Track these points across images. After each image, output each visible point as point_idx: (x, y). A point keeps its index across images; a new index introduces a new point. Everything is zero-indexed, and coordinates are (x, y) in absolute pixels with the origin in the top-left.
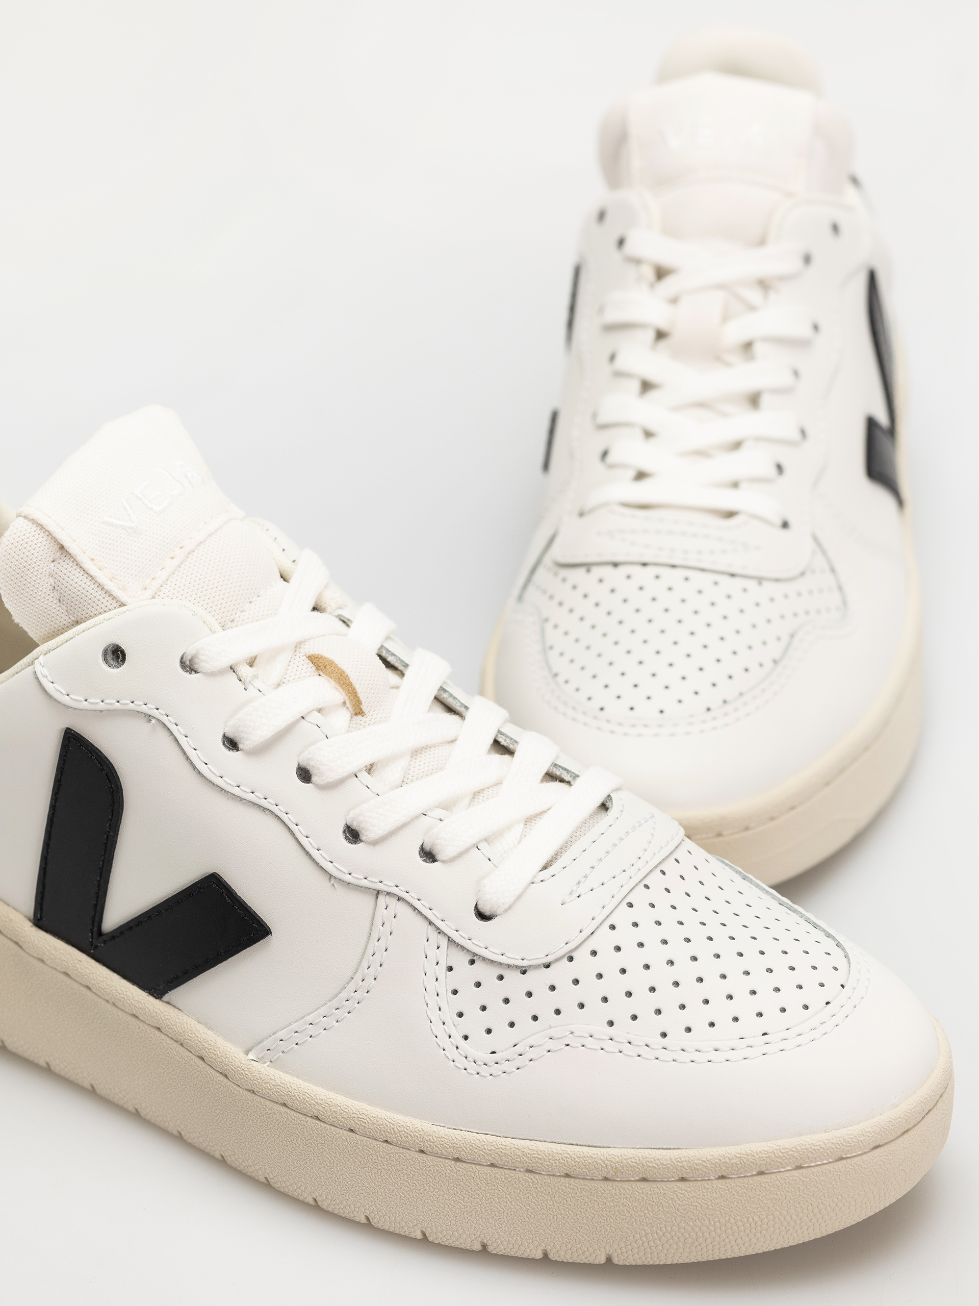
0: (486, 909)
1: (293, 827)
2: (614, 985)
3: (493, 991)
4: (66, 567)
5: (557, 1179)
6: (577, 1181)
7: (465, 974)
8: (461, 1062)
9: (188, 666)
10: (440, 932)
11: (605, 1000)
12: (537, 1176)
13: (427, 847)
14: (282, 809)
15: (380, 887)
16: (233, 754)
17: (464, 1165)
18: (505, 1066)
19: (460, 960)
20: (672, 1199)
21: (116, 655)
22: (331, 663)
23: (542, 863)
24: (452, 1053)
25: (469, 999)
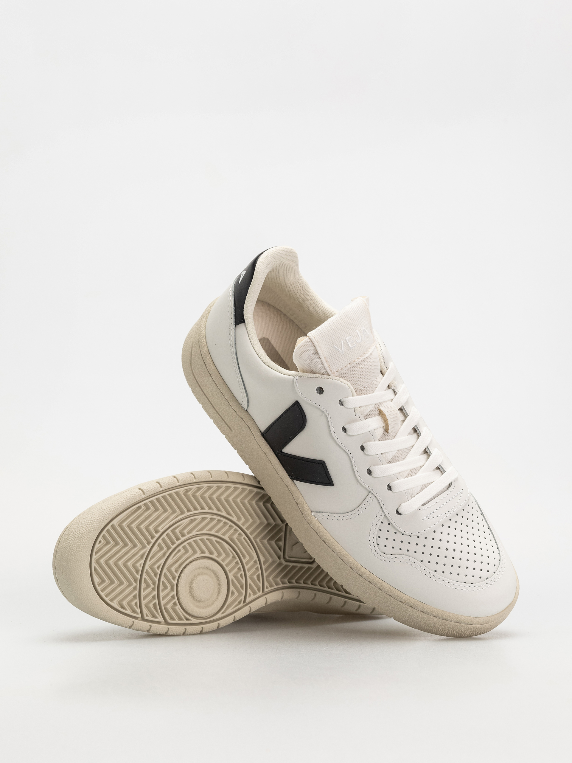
0: (399, 511)
1: (353, 462)
2: (427, 550)
3: (391, 536)
4: (316, 357)
5: (387, 595)
6: (393, 598)
7: (385, 527)
8: (374, 551)
9: (341, 403)
10: (383, 511)
11: (423, 553)
12: (382, 592)
13: (390, 485)
14: (352, 456)
15: (371, 491)
16: (343, 433)
17: (362, 578)
18: (386, 559)
19: (386, 523)
20: (418, 615)
21: (320, 390)
22: (385, 415)
23: (422, 503)
24: (372, 547)
25: (384, 534)
